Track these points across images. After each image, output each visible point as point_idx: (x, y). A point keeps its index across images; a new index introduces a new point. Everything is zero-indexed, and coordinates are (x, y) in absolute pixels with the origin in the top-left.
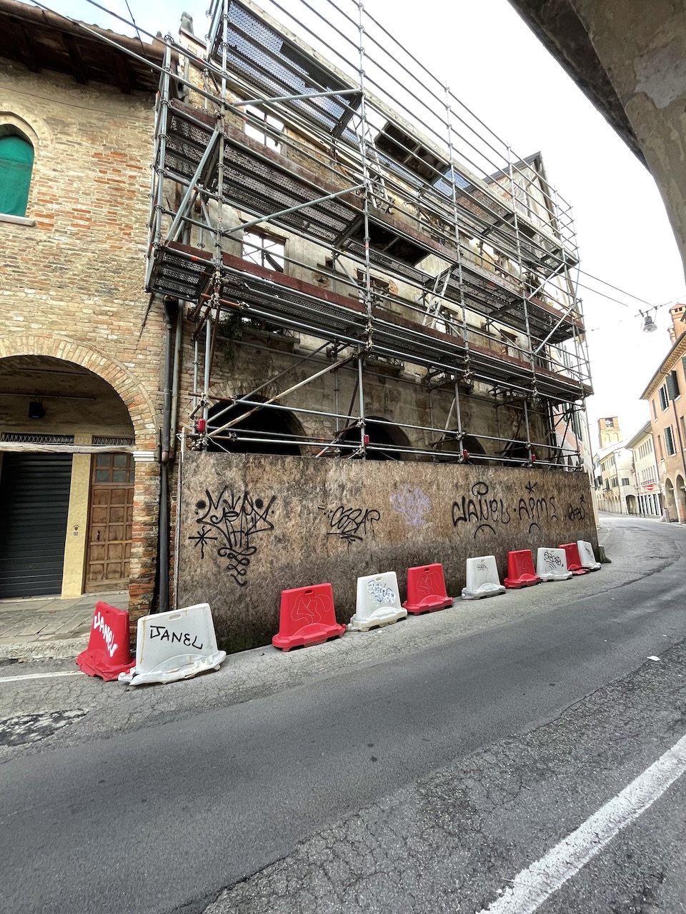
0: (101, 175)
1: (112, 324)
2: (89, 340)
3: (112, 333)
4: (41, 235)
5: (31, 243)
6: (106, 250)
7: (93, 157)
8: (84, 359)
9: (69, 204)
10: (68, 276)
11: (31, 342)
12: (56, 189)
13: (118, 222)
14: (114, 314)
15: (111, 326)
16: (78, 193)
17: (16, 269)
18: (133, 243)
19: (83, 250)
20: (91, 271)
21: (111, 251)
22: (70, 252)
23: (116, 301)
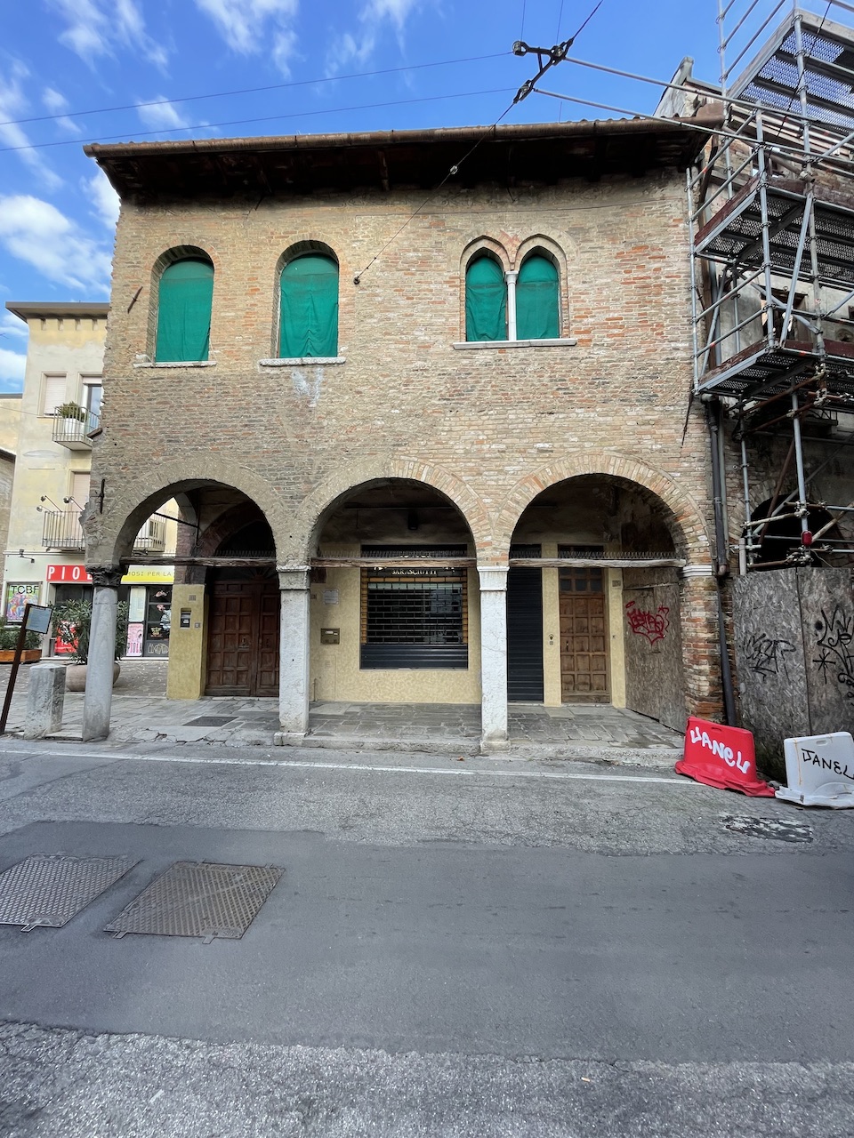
0: (627, 275)
1: (655, 433)
2: (636, 452)
3: (656, 443)
4: (581, 352)
5: (575, 363)
6: (642, 356)
7: (616, 258)
8: (633, 473)
9: (602, 314)
10: (610, 390)
11: (586, 461)
12: (589, 301)
13: (649, 323)
14: (656, 422)
15: (654, 436)
16: (608, 300)
17: (567, 391)
18: (667, 343)
19: (621, 360)
20: (630, 380)
21: (646, 355)
22: (609, 365)
23: (656, 408)
